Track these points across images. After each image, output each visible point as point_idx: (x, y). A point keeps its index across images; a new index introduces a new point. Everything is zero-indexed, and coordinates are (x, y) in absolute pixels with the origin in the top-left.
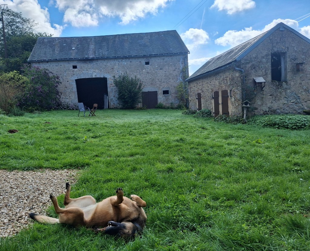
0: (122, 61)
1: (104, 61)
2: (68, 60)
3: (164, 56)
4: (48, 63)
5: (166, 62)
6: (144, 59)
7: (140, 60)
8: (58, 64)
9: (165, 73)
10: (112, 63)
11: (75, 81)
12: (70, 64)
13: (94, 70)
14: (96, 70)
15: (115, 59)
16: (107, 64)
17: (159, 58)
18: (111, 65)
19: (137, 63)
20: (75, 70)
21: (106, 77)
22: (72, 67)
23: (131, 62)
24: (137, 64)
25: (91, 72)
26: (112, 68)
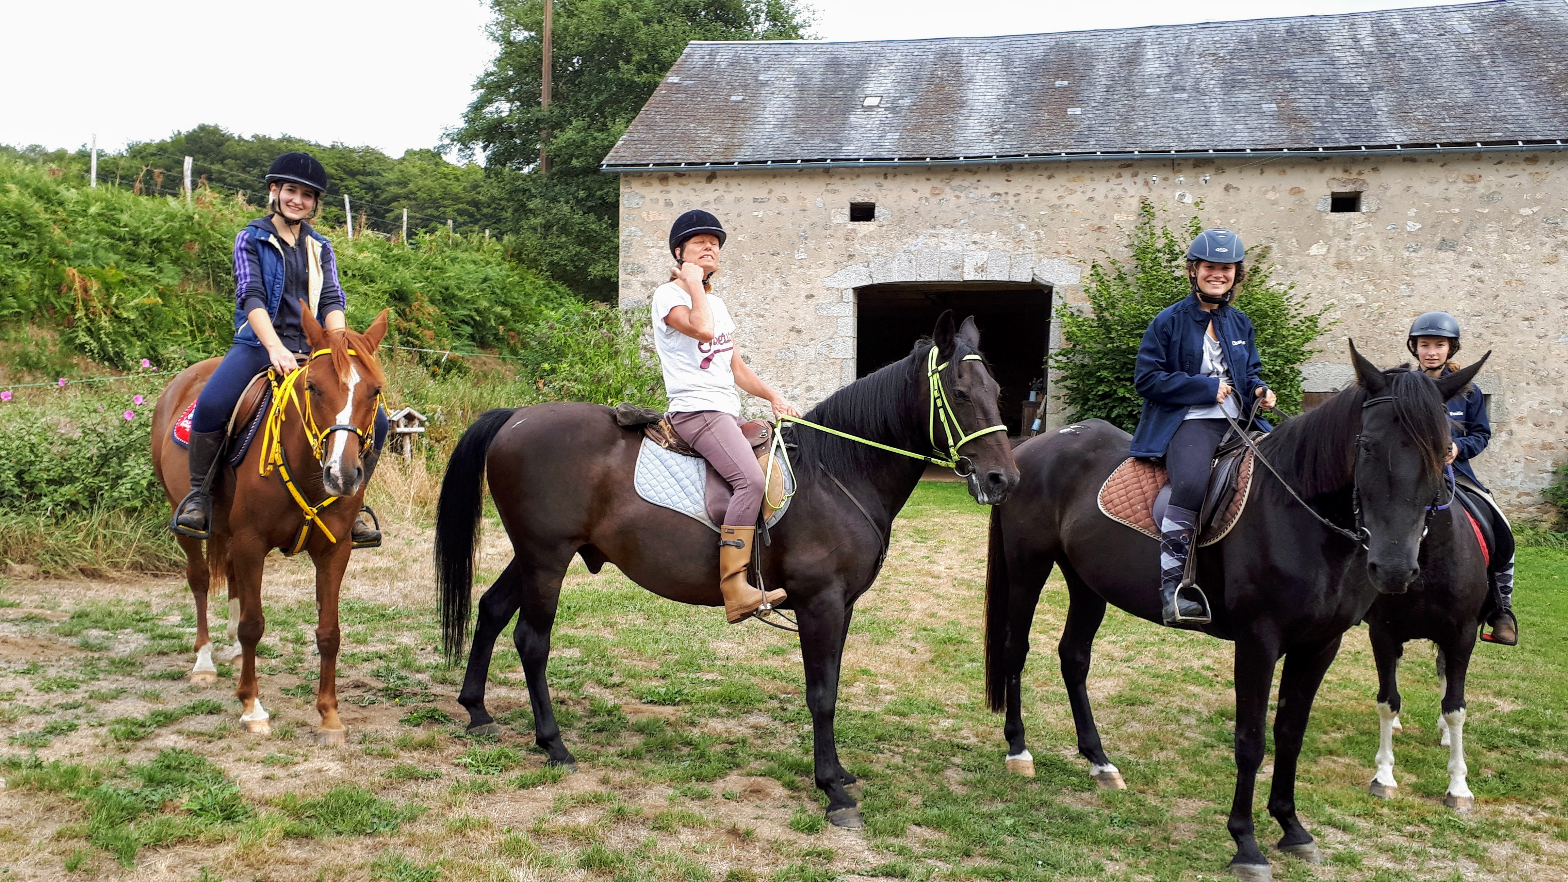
0: (1166, 179)
1: (1049, 177)
2: (827, 171)
3: (1478, 157)
4: (714, 184)
5: (1489, 199)
6: (1329, 174)
7: (1296, 178)
8: (770, 191)
9: (1476, 272)
10: (1099, 196)
11: (850, 297)
12: (835, 192)
13: (977, 237)
14: (990, 232)
15: (1121, 167)
16: (1068, 200)
17: (1435, 171)
18: (1091, 206)
19: (1271, 196)
20: (863, 227)
21: (1046, 277)
22: (847, 211)
23: (1227, 188)
24: (1274, 203)
25: (957, 249)
26: (1097, 222)
